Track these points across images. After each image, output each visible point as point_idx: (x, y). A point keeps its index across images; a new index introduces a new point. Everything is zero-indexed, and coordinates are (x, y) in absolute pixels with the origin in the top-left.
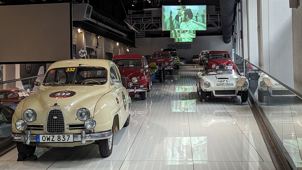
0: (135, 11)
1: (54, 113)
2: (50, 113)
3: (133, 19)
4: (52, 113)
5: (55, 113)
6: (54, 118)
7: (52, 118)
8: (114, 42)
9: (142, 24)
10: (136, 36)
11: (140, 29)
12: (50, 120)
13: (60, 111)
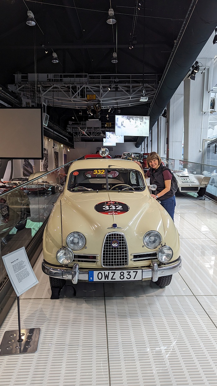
0: (74, 122)
1: (112, 238)
2: (106, 238)
3: (72, 128)
4: (110, 238)
5: (115, 238)
6: (114, 245)
7: (110, 246)
8: (59, 144)
9: (79, 132)
10: (75, 140)
11: (77, 135)
12: (107, 248)
13: (122, 235)
